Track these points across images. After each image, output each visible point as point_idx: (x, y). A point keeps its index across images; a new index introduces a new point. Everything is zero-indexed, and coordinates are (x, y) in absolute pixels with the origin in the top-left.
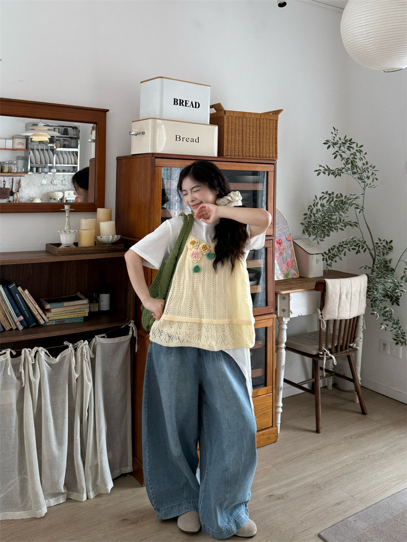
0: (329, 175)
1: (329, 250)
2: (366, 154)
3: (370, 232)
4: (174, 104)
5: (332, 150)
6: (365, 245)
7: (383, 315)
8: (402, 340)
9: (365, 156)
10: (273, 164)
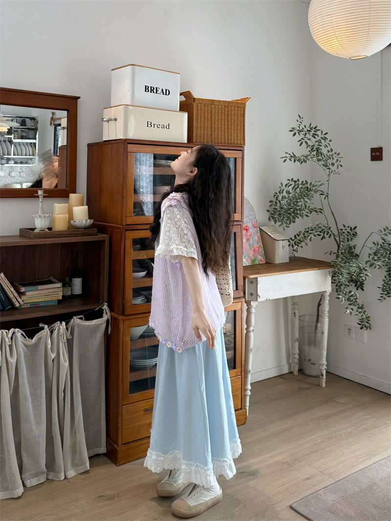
0: (295, 162)
1: (295, 236)
2: (331, 141)
3: (335, 218)
4: (146, 91)
5: (298, 137)
6: (329, 231)
7: (348, 299)
8: (367, 325)
9: (330, 143)
10: (241, 150)
